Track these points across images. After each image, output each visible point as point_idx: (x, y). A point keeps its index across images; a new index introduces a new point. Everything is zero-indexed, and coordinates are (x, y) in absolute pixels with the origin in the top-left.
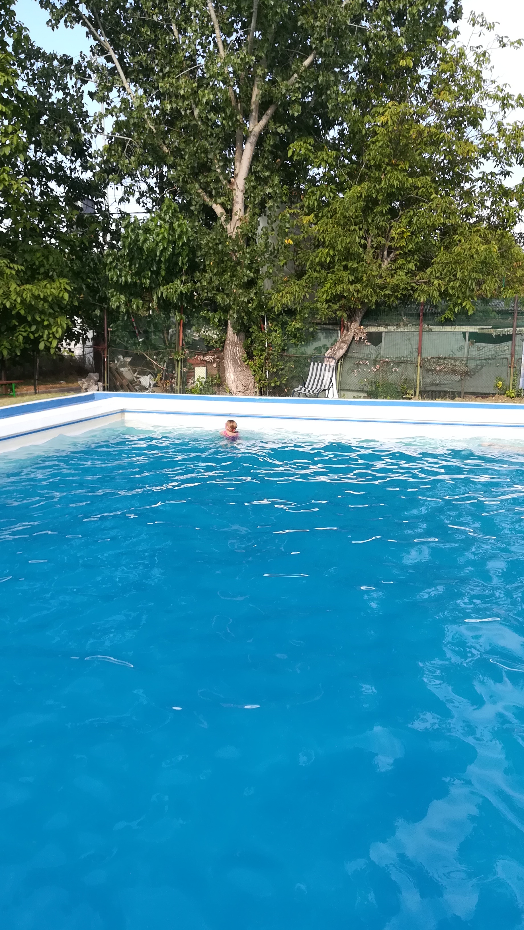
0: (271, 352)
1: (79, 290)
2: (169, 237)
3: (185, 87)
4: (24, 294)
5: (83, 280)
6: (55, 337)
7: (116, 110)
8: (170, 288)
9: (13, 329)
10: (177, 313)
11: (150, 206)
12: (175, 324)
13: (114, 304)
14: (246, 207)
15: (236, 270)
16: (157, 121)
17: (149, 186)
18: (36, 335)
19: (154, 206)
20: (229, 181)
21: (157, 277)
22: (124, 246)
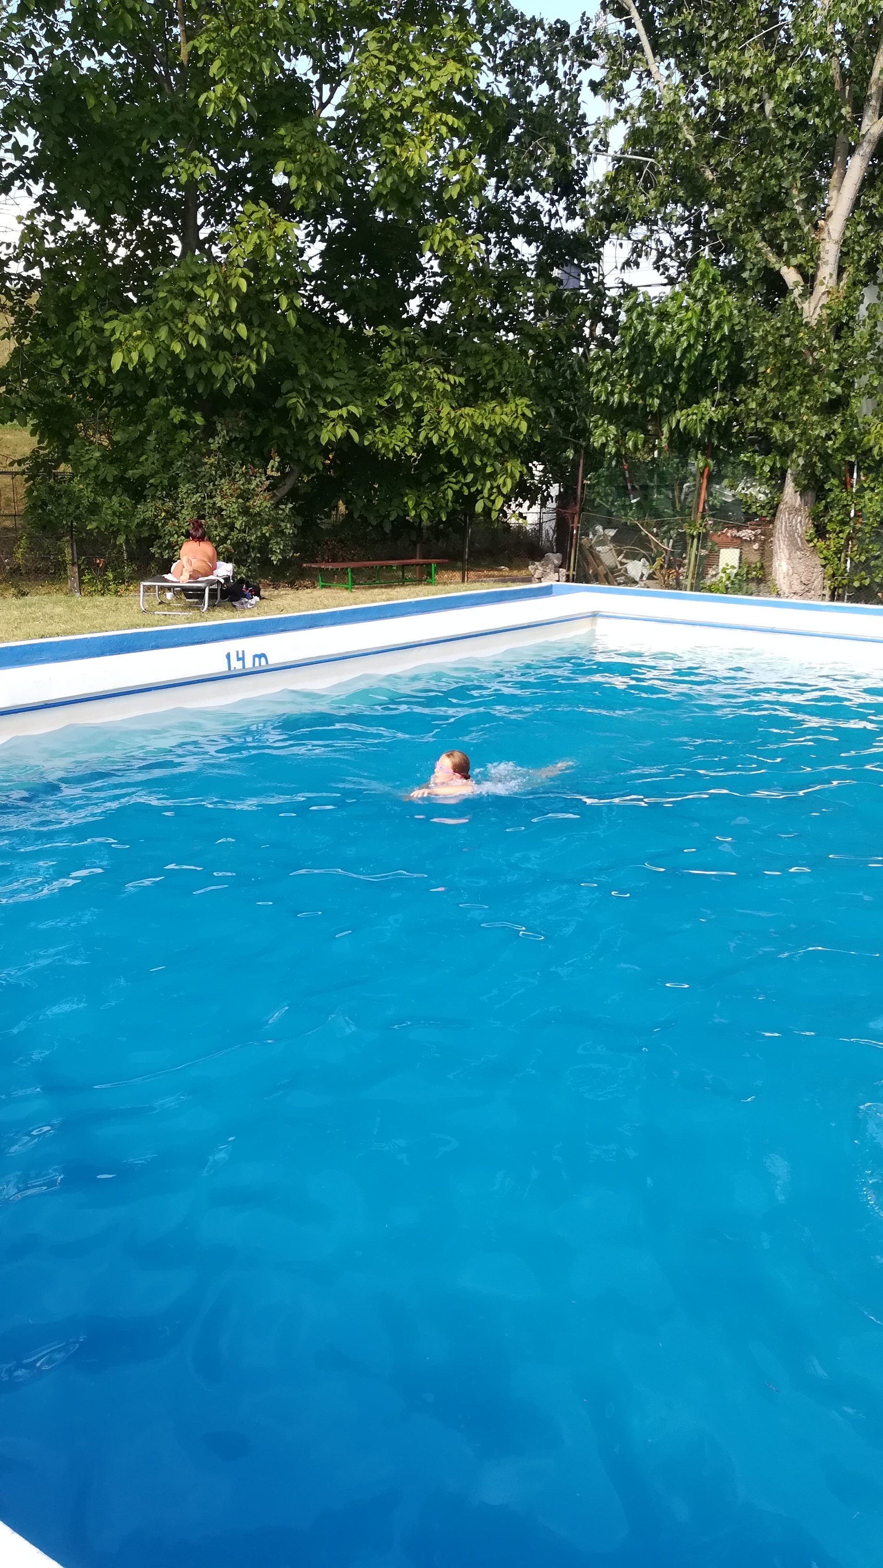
0: (858, 526)
1: (543, 417)
2: (699, 326)
3: (754, 63)
4: (461, 423)
5: (552, 400)
6: (500, 493)
7: (632, 112)
8: (693, 414)
9: (439, 479)
10: (699, 456)
11: (673, 272)
12: (694, 476)
13: (597, 441)
14: (841, 270)
15: (811, 382)
16: (700, 128)
17: (676, 239)
18: (473, 490)
19: (679, 273)
20: (816, 227)
21: (672, 395)
22: (622, 344)
